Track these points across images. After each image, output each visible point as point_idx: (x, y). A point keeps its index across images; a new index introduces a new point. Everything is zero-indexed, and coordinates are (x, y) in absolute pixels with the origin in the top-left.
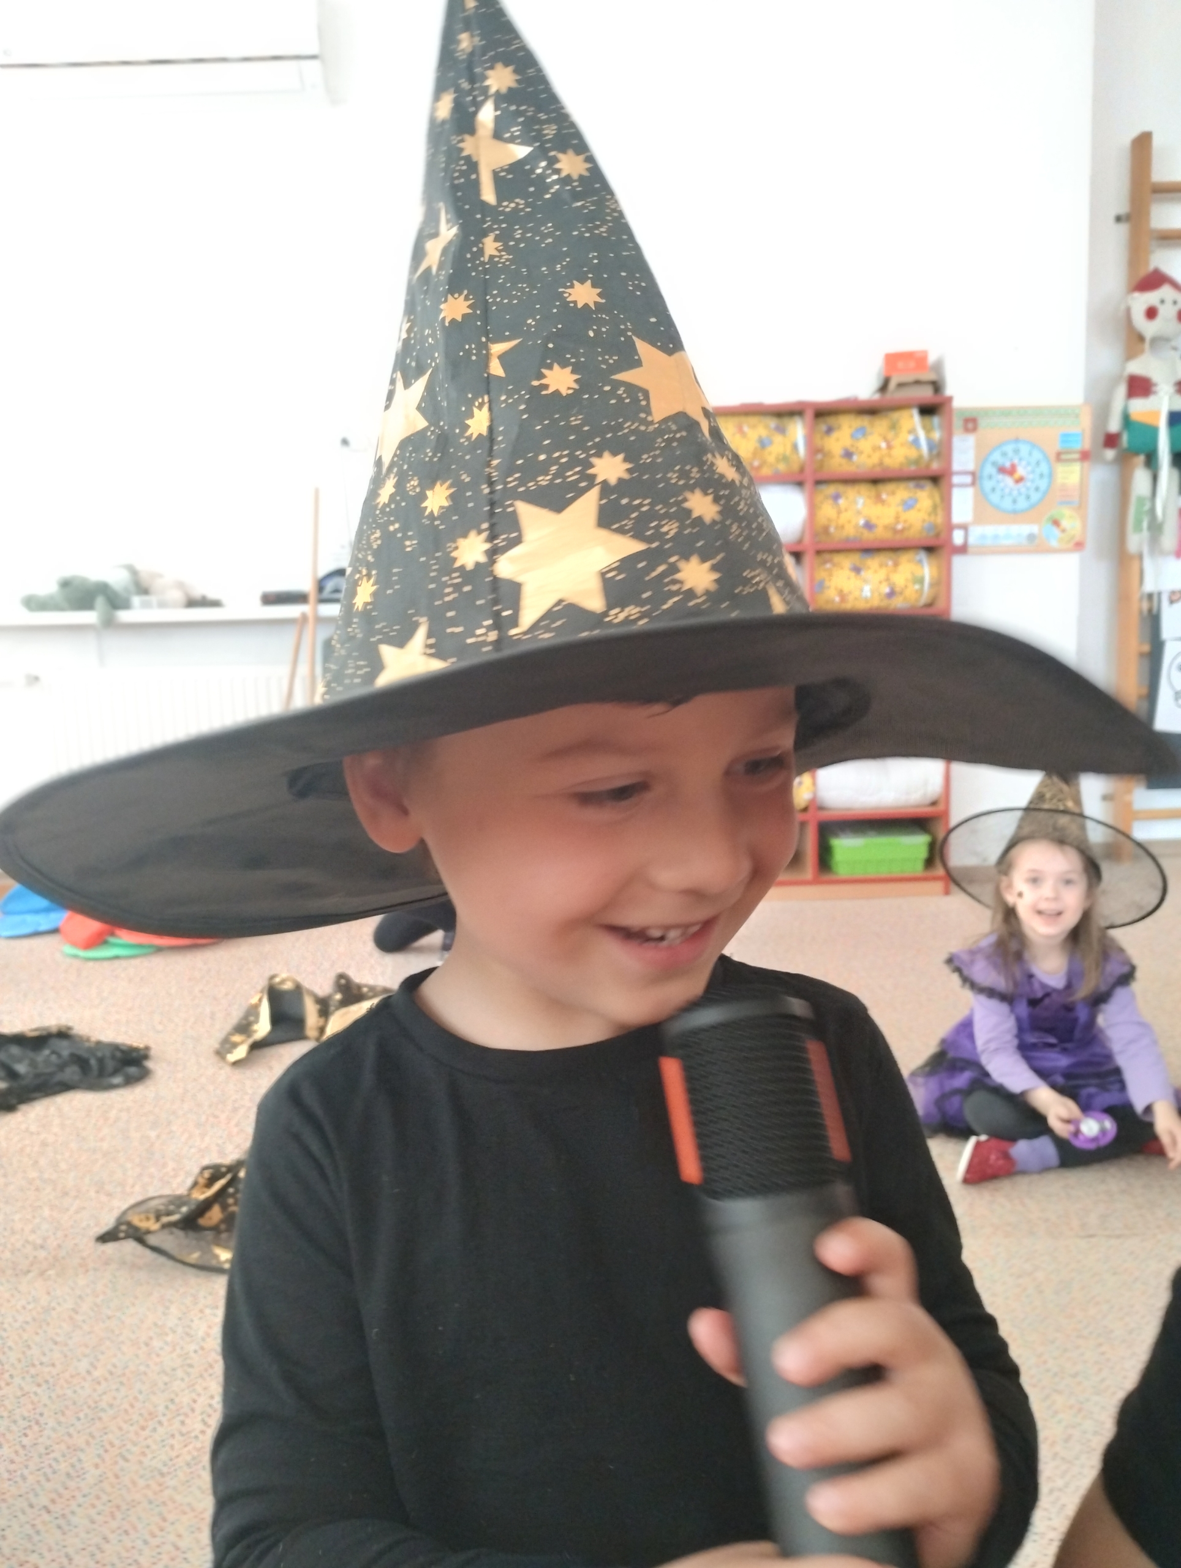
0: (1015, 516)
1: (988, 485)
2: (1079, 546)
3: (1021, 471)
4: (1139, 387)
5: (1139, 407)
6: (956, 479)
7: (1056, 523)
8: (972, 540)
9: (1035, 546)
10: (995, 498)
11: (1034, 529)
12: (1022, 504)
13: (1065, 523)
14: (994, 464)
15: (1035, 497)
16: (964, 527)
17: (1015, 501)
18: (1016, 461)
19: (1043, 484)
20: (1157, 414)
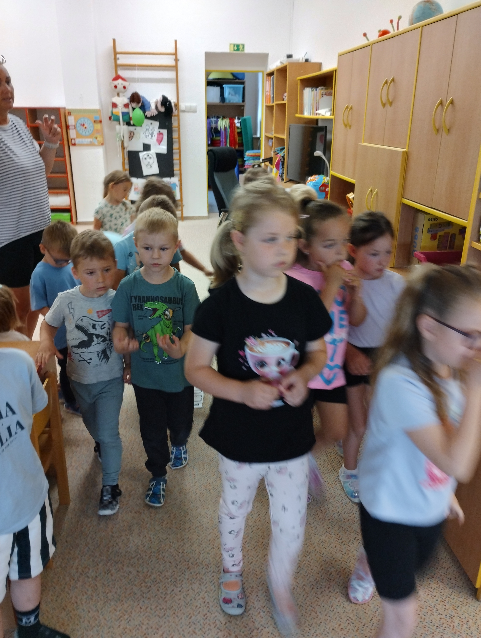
0: (86, 137)
1: (78, 129)
2: (102, 144)
3: (86, 126)
4: (115, 105)
5: (115, 110)
6: (70, 127)
7: (96, 138)
8: (76, 143)
9: (91, 144)
10: (81, 132)
11: (91, 140)
12: (87, 134)
13: (98, 139)
14: (79, 123)
15: (90, 132)
16: (75, 139)
17: (86, 133)
18: (84, 123)
19: (92, 129)
20: (119, 113)
